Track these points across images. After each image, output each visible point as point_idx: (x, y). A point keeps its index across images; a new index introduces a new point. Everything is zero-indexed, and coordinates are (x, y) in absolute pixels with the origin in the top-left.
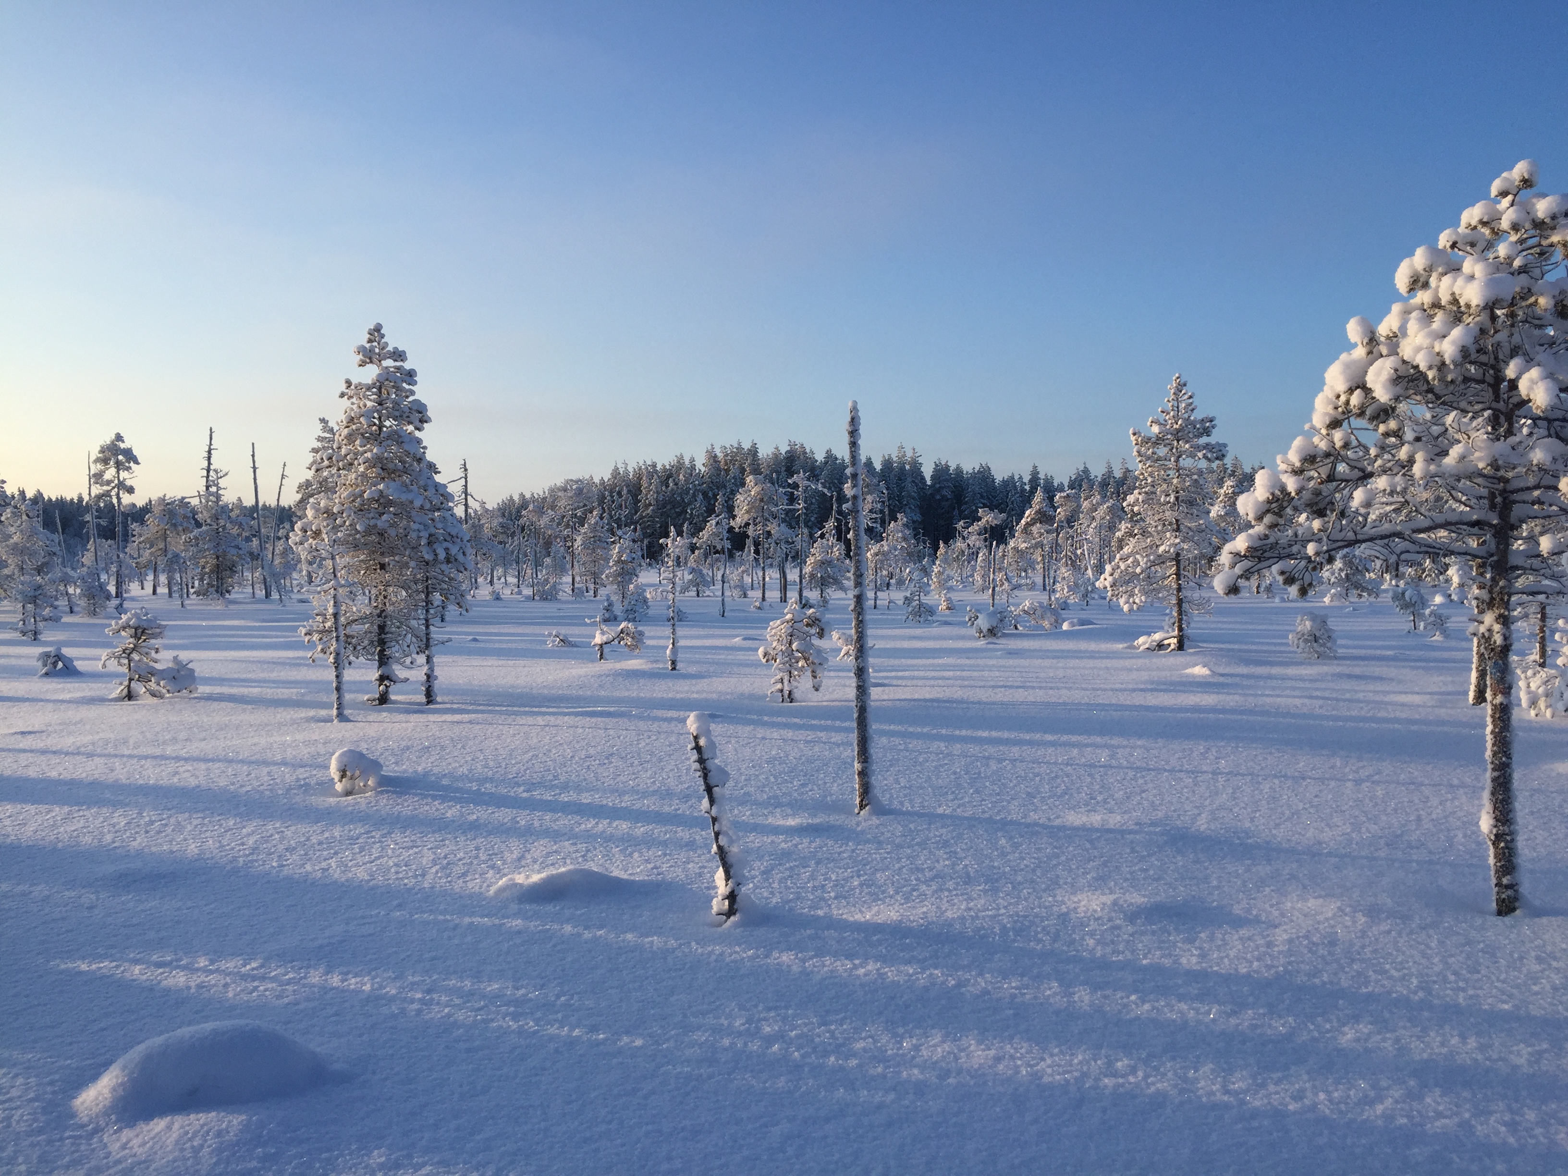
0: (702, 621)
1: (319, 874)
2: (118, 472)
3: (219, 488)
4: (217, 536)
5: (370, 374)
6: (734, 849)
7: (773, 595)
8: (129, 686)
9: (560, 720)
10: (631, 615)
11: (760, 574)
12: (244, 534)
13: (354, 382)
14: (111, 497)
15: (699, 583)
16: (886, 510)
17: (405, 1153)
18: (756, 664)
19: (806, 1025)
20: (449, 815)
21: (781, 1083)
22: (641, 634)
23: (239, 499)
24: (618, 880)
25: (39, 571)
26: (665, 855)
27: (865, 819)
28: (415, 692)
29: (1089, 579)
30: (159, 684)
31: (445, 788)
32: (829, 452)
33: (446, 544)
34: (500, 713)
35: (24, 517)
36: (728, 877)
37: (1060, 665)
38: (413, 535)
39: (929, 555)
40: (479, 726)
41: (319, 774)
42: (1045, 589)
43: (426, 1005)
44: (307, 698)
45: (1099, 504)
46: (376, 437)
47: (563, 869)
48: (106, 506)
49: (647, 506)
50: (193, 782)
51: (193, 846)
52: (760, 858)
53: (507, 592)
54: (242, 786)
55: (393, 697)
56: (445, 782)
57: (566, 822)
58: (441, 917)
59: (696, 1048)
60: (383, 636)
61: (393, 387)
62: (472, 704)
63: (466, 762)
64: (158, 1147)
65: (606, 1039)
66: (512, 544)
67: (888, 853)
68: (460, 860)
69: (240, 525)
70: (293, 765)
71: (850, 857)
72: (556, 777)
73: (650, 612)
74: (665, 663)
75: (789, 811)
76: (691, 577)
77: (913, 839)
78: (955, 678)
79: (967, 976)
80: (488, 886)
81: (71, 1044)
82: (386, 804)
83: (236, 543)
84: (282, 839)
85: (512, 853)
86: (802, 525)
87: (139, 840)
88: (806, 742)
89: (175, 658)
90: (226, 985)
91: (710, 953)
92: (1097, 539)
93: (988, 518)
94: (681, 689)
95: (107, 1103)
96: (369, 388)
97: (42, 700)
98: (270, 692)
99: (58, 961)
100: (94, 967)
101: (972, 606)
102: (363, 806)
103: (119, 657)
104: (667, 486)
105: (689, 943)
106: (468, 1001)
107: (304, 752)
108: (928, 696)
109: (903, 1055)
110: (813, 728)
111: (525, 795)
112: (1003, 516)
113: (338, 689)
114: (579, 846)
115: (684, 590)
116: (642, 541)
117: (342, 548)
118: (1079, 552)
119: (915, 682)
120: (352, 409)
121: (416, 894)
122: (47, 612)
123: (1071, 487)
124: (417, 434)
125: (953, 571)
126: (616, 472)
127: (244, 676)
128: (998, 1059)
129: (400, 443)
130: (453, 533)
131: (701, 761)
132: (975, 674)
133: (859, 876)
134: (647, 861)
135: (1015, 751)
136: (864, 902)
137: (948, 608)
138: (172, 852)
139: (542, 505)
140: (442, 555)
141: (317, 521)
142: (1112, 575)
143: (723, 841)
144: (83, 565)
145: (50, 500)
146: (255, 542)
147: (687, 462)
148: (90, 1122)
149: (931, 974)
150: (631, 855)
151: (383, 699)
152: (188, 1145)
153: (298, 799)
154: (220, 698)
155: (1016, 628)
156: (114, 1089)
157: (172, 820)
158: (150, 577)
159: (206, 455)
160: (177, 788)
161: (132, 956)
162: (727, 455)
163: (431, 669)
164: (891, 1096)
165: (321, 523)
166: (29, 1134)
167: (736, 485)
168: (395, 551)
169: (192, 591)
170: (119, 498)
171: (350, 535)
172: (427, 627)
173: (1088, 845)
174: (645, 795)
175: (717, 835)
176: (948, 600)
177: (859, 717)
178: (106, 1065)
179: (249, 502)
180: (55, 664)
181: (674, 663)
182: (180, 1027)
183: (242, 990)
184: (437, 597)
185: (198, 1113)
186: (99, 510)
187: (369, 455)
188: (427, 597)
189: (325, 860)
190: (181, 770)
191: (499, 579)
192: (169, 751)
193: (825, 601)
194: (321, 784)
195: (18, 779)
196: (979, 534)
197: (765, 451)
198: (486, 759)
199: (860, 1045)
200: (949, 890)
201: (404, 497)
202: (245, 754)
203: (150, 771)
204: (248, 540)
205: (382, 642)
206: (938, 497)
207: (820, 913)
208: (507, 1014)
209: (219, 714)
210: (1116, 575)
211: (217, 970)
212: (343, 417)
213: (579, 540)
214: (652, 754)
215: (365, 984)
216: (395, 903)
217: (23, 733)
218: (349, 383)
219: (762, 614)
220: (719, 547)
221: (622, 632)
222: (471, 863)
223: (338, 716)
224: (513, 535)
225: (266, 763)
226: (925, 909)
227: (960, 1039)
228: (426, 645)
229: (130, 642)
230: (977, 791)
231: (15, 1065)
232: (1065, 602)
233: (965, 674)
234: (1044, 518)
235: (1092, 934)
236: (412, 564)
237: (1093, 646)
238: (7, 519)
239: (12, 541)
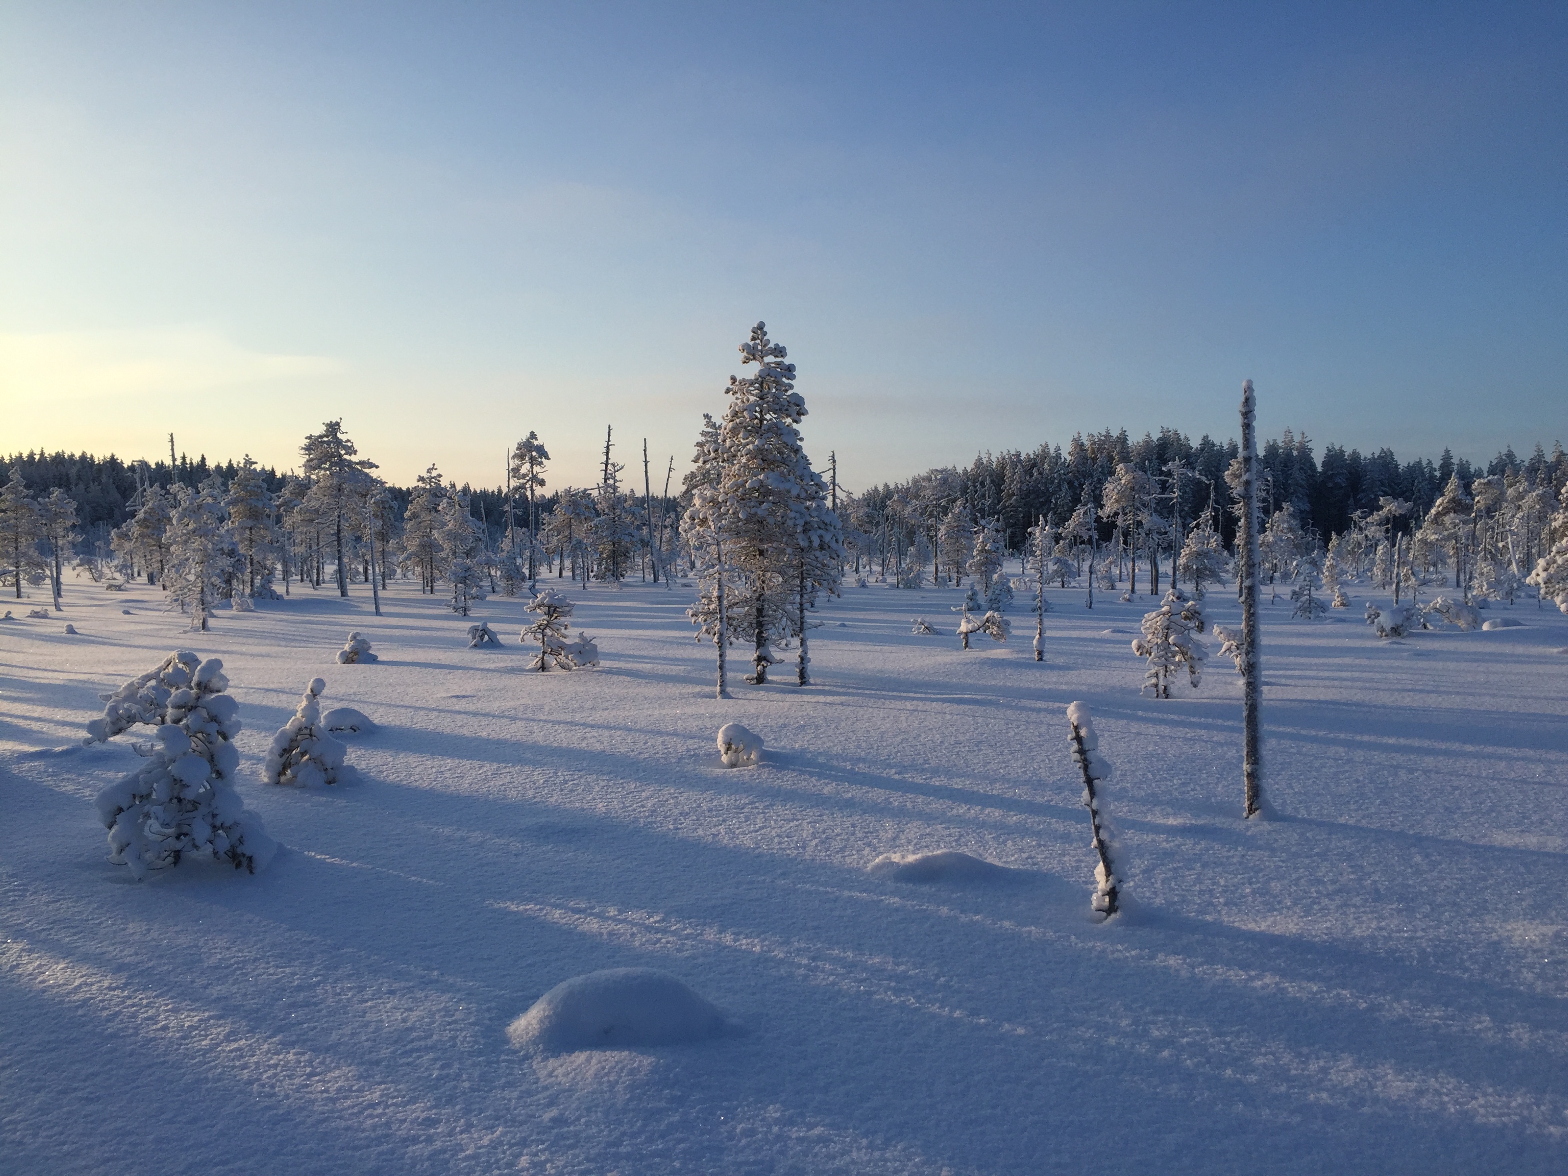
0: (1068, 612)
1: (710, 839)
2: (532, 467)
3: (616, 481)
4: (614, 524)
5: (753, 370)
6: (1116, 844)
7: (1143, 587)
8: (543, 658)
9: (928, 706)
10: (995, 603)
11: (1130, 565)
12: (636, 523)
13: (739, 378)
14: (526, 489)
15: (1065, 573)
16: (1271, 500)
17: (799, 1110)
18: (1129, 658)
19: (1198, 1033)
20: (825, 791)
21: (1174, 1088)
22: (1007, 623)
23: (632, 491)
24: (991, 866)
25: (468, 554)
26: (1040, 845)
27: (1255, 825)
28: (789, 673)
29: (1514, 575)
30: (567, 658)
31: (821, 766)
32: (1205, 438)
33: (820, 532)
34: (870, 696)
35: (457, 507)
36: (1109, 872)
37: (1481, 669)
38: (790, 523)
39: (1320, 548)
40: (850, 708)
41: (707, 746)
42: (1458, 585)
43: (812, 971)
44: (693, 675)
45: (1526, 492)
46: (758, 430)
47: (939, 852)
48: (520, 496)
49: (1010, 496)
50: (598, 747)
51: (601, 805)
52: (1141, 856)
53: (872, 580)
54: (640, 753)
55: (770, 677)
56: (821, 760)
57: (938, 806)
58: (821, 889)
59: (1081, 1043)
60: (761, 619)
61: (774, 382)
62: (843, 687)
63: (840, 742)
64: (579, 1078)
65: (987, 1025)
66: (876, 534)
67: (1283, 861)
68: (838, 835)
69: (634, 514)
70: (684, 736)
71: (1241, 863)
72: (926, 761)
73: (1015, 602)
74: (1032, 652)
75: (1169, 810)
76: (1055, 567)
77: (1312, 849)
78: (1354, 680)
79: (1381, 1000)
80: (865, 863)
81: (504, 976)
82: (767, 777)
83: (630, 531)
84: (676, 805)
85: (887, 832)
86: (1177, 514)
87: (555, 797)
88: (1185, 739)
89: (581, 634)
90: (633, 935)
91: (1090, 950)
92: (1524, 531)
93: (1390, 507)
94: (1050, 680)
95: (537, 1033)
96: (752, 383)
97: (472, 669)
98: (660, 668)
99: (492, 901)
100: (521, 908)
101: (1372, 603)
102: (747, 778)
103: (535, 632)
104: (1031, 476)
105: (1069, 937)
106: (851, 972)
107: (693, 725)
108: (1322, 698)
109: (1309, 1076)
110: (1192, 725)
111: (897, 777)
112: (1409, 504)
113: (721, 667)
114: (952, 830)
115: (1051, 579)
116: (1004, 531)
117: (726, 535)
118: (1500, 545)
119: (1305, 682)
120: (737, 404)
121: (799, 864)
122: (474, 591)
123: (1492, 472)
124: (795, 426)
125: (1348, 566)
126: (979, 463)
127: (637, 653)
128: (1420, 1093)
129: (779, 435)
130: (826, 521)
131: (1082, 751)
132: (1378, 676)
133: (1250, 884)
134: (1022, 850)
135: (1429, 761)
136: (1258, 911)
137: (1343, 604)
138: (583, 810)
139: (908, 494)
140: (816, 542)
141: (704, 510)
142: (1546, 570)
143: (1103, 835)
144: (502, 551)
145: (475, 492)
146: (645, 530)
147: (1052, 451)
148: (521, 1048)
149: (1338, 994)
150: (1004, 842)
151: (761, 679)
152: (605, 1079)
153: (690, 768)
154: (619, 672)
155: (1425, 627)
156: (541, 1021)
157: (582, 780)
158: (557, 562)
159: (605, 450)
160: (586, 752)
161: (553, 900)
162: (1094, 443)
163: (805, 652)
164: (1297, 1119)
165: (707, 512)
166: (471, 1054)
167: (1104, 474)
168: (774, 538)
169: (592, 574)
170: (532, 491)
171: (732, 523)
172: (802, 611)
173: (1522, 869)
174: (1016, 783)
175: (1098, 828)
176: (1342, 595)
177: (1249, 716)
178: (535, 998)
179: (640, 492)
180: (482, 637)
181: (1040, 653)
182: (595, 969)
183: (647, 941)
184: (808, 583)
185: (613, 1050)
186: (515, 501)
187: (751, 447)
188: (801, 582)
189: (715, 826)
190: (588, 735)
191: (864, 567)
192: (577, 718)
193: (1200, 595)
194: (709, 755)
195: (456, 737)
196: (1379, 525)
197: (1135, 439)
198: (858, 740)
199: (1259, 1061)
200: (1355, 906)
201: (782, 487)
202: (642, 724)
203: (563, 735)
204: (639, 528)
205: (760, 625)
206: (1330, 485)
207: (1209, 918)
208: (889, 988)
209: (619, 687)
210: (1552, 570)
211: (624, 921)
212: (728, 412)
213: (943, 530)
214: (1022, 744)
215: (755, 946)
216: (779, 871)
217: (457, 697)
218: (734, 379)
219: (1130, 607)
220: (1086, 538)
221: (988, 621)
222: (848, 840)
223: (721, 693)
224: (878, 524)
225: (660, 733)
226: (1328, 924)
227: (1375, 1067)
228: (800, 629)
229: (543, 619)
230: (1385, 802)
231: (459, 991)
232: (1485, 600)
233: (1365, 675)
234: (1459, 506)
235: (1531, 967)
236: (789, 550)
237: (1520, 649)
238: (443, 508)
239: (447, 528)
